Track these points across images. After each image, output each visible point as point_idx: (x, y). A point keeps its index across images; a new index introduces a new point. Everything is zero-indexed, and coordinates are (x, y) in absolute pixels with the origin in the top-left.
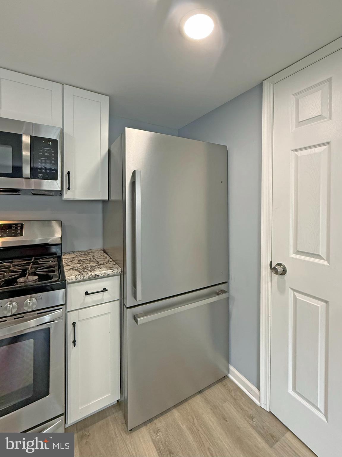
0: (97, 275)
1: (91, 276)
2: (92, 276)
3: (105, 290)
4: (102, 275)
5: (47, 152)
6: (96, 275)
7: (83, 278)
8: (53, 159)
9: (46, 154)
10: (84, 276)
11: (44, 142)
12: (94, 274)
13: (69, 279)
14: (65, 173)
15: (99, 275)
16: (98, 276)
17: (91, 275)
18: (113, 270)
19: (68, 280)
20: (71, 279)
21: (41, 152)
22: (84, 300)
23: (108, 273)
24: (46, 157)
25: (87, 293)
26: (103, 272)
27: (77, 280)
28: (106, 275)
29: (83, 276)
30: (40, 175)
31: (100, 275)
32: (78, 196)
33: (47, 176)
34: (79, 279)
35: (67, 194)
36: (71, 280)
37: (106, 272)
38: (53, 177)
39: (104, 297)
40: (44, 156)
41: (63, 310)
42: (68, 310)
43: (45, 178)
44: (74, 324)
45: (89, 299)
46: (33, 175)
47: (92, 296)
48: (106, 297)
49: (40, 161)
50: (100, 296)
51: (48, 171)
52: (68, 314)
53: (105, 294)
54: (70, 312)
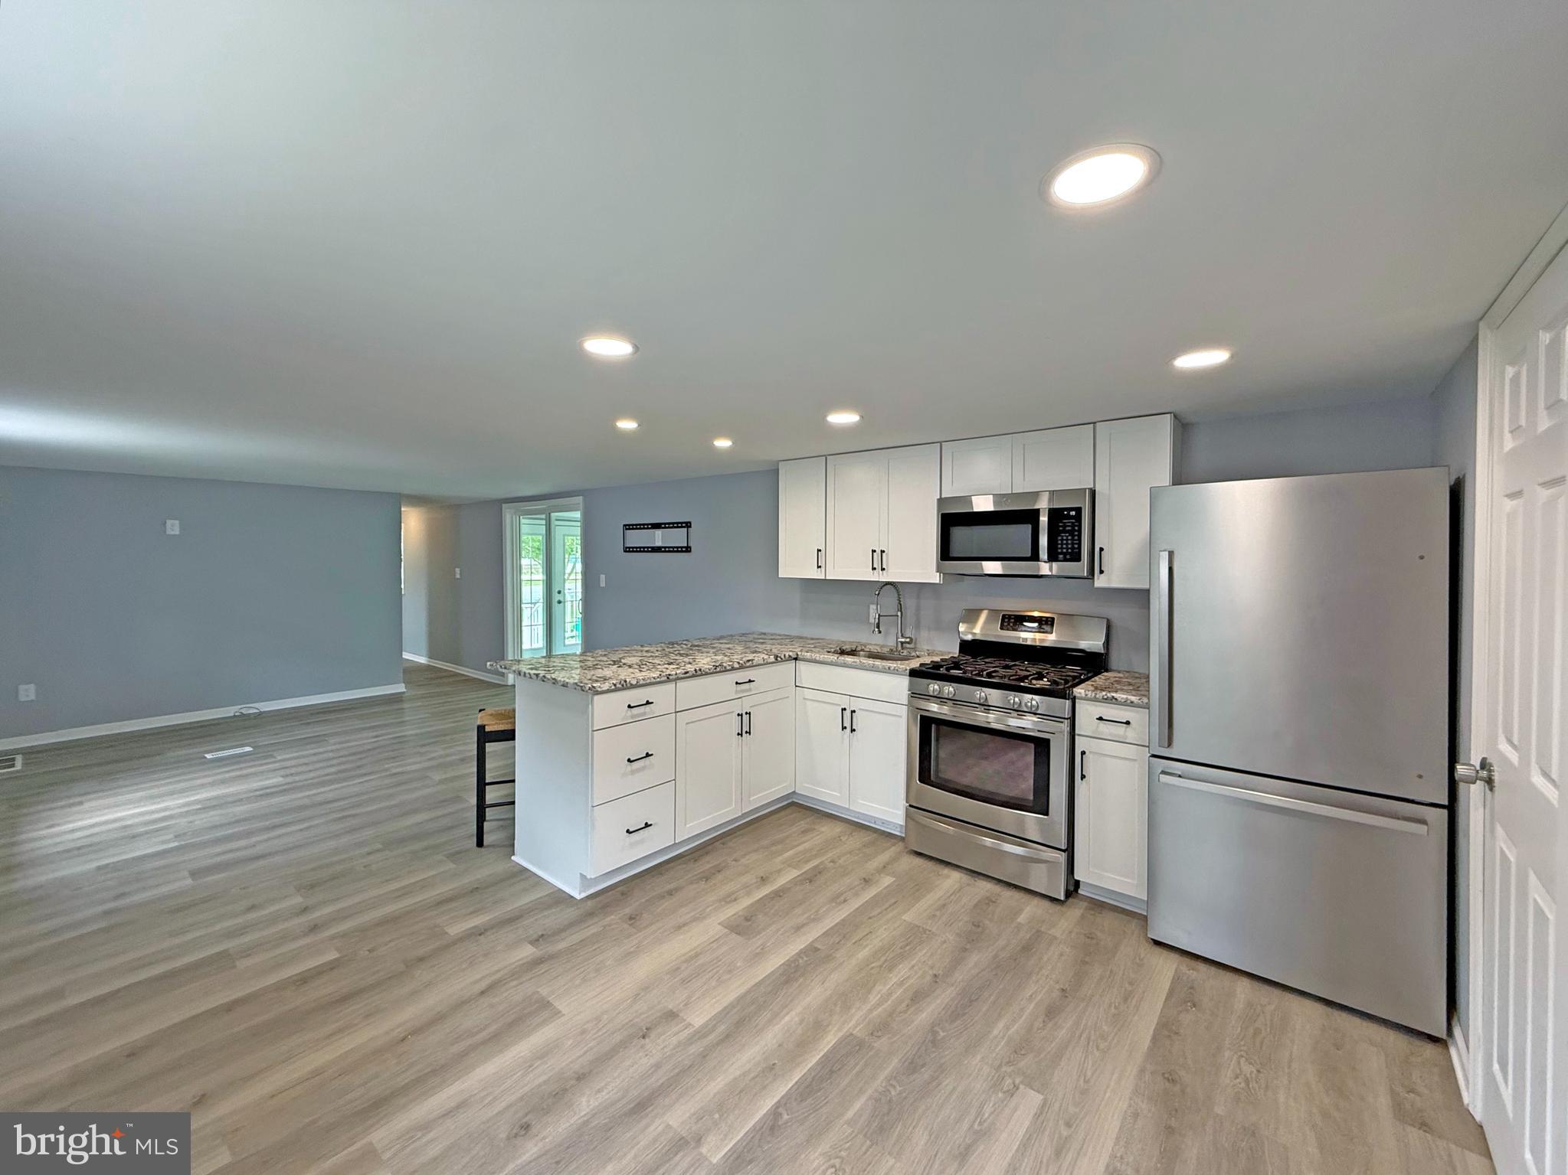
0: (1116, 698)
3: (1128, 723)
4: (1122, 699)
5: (1069, 526)
6: (1113, 697)
7: (1095, 696)
8: (1076, 533)
9: (1068, 528)
11: (1066, 514)
12: (1111, 695)
14: (1097, 550)
17: (1105, 695)
18: (1136, 697)
19: (1076, 692)
20: (1080, 693)
21: (1061, 526)
22: (1098, 727)
23: (1131, 700)
24: (1068, 531)
25: (1100, 719)
26: (1125, 696)
27: (1087, 697)
28: (1129, 702)
29: (1095, 694)
30: (1061, 556)
31: (1119, 699)
32: (1116, 584)
33: (1068, 557)
34: (1089, 696)
35: (1100, 581)
37: (1129, 697)
38: (1076, 557)
39: (1127, 734)
40: (1065, 531)
41: (1065, 726)
42: (1077, 732)
43: (1065, 560)
44: (1083, 753)
45: (1105, 729)
46: (1053, 557)
47: (1109, 727)
48: (1130, 734)
49: (1060, 538)
50: (1120, 730)
51: (1070, 551)
52: (1077, 737)
53: (1128, 729)
54: (1079, 735)
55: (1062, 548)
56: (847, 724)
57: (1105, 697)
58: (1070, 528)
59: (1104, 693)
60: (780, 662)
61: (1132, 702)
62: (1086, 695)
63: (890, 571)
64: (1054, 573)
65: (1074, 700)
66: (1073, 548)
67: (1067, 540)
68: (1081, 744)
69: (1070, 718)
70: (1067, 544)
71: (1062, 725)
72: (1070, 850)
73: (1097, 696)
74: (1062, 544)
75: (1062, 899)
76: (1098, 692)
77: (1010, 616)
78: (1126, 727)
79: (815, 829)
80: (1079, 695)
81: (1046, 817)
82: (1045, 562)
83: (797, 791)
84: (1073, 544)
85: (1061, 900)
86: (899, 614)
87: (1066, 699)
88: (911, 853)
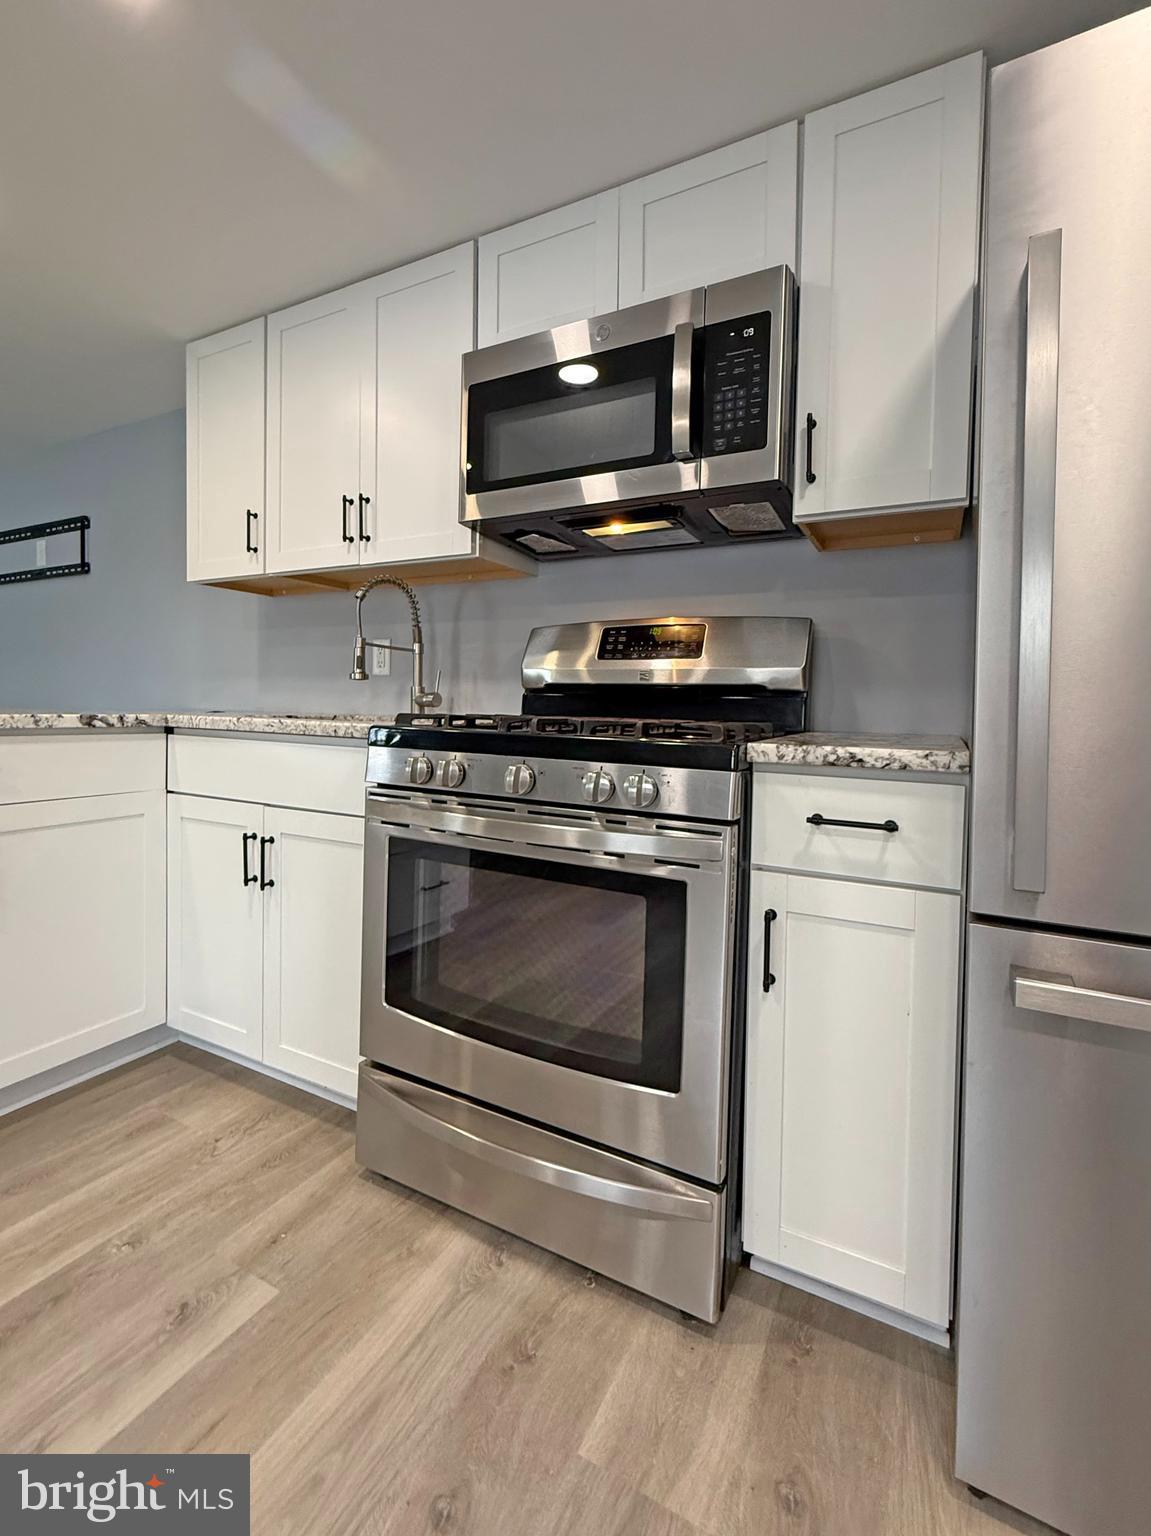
0: (859, 757)
1: (835, 757)
2: (838, 758)
3: (891, 827)
4: (876, 760)
5: (739, 365)
6: (853, 756)
7: (804, 757)
8: (756, 380)
9: (738, 371)
10: (808, 753)
11: (733, 334)
12: (846, 752)
13: (757, 752)
14: (801, 424)
15: (866, 759)
16: (861, 760)
17: (834, 752)
18: (928, 752)
19: (754, 754)
20: (765, 753)
21: (722, 369)
22: (809, 843)
23: (905, 760)
24: (736, 379)
25: (816, 820)
26: (883, 752)
27: (783, 761)
28: (896, 765)
29: (804, 751)
30: (720, 442)
31: (870, 761)
33: (737, 440)
34: (788, 759)
35: (805, 499)
36: (761, 754)
37: (898, 753)
38: (755, 439)
39: (889, 857)
40: (731, 380)
41: (725, 843)
42: (754, 860)
43: (731, 449)
44: (770, 916)
45: (828, 846)
46: (701, 445)
47: (840, 840)
48: (895, 856)
49: (719, 397)
50: (864, 848)
51: (740, 424)
52: (753, 873)
53: (890, 844)
54: (760, 869)
55: (723, 423)
56: (255, 870)
57: (832, 758)
58: (742, 370)
59: (828, 748)
60: (101, 731)
61: (904, 767)
62: (781, 757)
63: (381, 540)
64: (704, 486)
65: (747, 771)
66: (748, 416)
67: (735, 399)
68: (764, 892)
69: (737, 822)
70: (734, 410)
71: (717, 841)
72: (732, 1187)
73: (810, 758)
74: (723, 412)
75: (711, 1319)
76: (811, 748)
77: (618, 630)
78: (887, 840)
79: (172, 1120)
80: (761, 759)
81: (673, 1095)
82: (686, 460)
83: (169, 1024)
84: (748, 407)
85: (707, 1324)
86: (416, 647)
87: (731, 770)
88: (367, 1179)
